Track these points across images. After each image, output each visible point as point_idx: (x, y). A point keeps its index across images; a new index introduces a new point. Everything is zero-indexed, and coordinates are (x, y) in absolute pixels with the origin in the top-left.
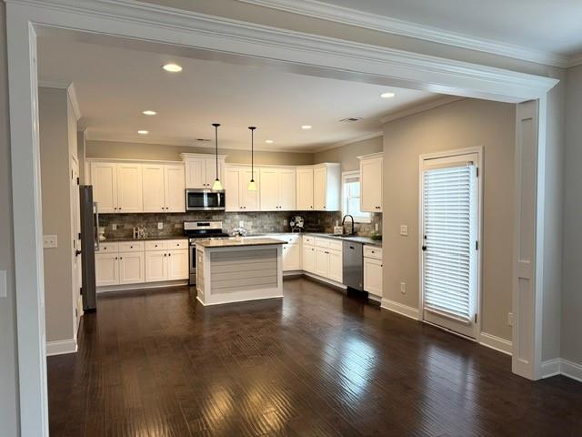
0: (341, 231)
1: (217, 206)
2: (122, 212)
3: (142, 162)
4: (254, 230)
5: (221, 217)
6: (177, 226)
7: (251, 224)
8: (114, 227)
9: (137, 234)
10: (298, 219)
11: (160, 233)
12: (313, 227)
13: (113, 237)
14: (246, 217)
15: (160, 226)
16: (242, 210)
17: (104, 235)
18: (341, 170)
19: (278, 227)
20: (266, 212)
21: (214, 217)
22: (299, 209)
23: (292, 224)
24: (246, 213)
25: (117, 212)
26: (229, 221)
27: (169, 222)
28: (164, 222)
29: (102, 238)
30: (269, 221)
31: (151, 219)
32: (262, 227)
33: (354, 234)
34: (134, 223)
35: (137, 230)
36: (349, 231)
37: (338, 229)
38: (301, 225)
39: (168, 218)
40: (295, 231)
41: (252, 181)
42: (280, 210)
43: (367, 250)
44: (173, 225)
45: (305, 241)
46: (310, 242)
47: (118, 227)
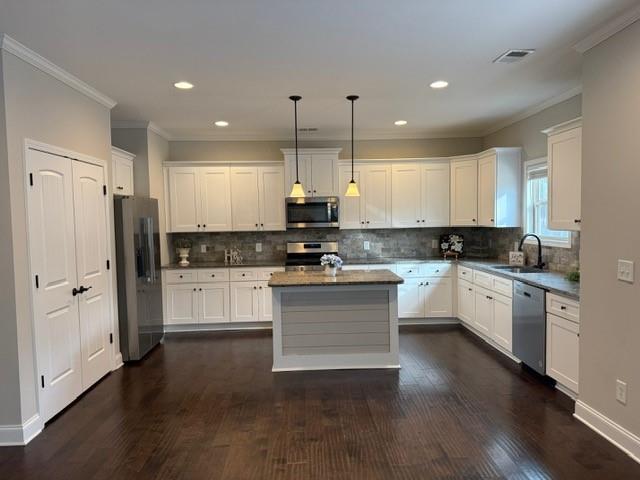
0: (522, 259)
1: (327, 221)
2: (207, 230)
3: (230, 165)
4: (386, 254)
5: (338, 237)
6: (279, 248)
7: (380, 245)
8: (203, 249)
9: (229, 258)
10: (454, 239)
11: (259, 258)
12: (478, 251)
13: (203, 262)
14: (374, 237)
15: (259, 247)
16: (364, 227)
17: (188, 259)
18: (523, 157)
19: (422, 250)
20: (404, 230)
21: (328, 237)
22: (455, 223)
23: (445, 246)
24: (373, 231)
25: (201, 230)
26: (349, 242)
27: (270, 242)
28: (264, 243)
29: (185, 262)
30: (407, 243)
31: (247, 239)
32: (399, 250)
33: (541, 266)
34: (227, 244)
35: (229, 253)
36: (534, 261)
37: (516, 257)
38: (458, 247)
39: (268, 238)
40: (449, 257)
41: (352, 182)
42: (422, 225)
43: (553, 303)
44: (275, 248)
45: (460, 274)
46: (467, 277)
47: (208, 249)
